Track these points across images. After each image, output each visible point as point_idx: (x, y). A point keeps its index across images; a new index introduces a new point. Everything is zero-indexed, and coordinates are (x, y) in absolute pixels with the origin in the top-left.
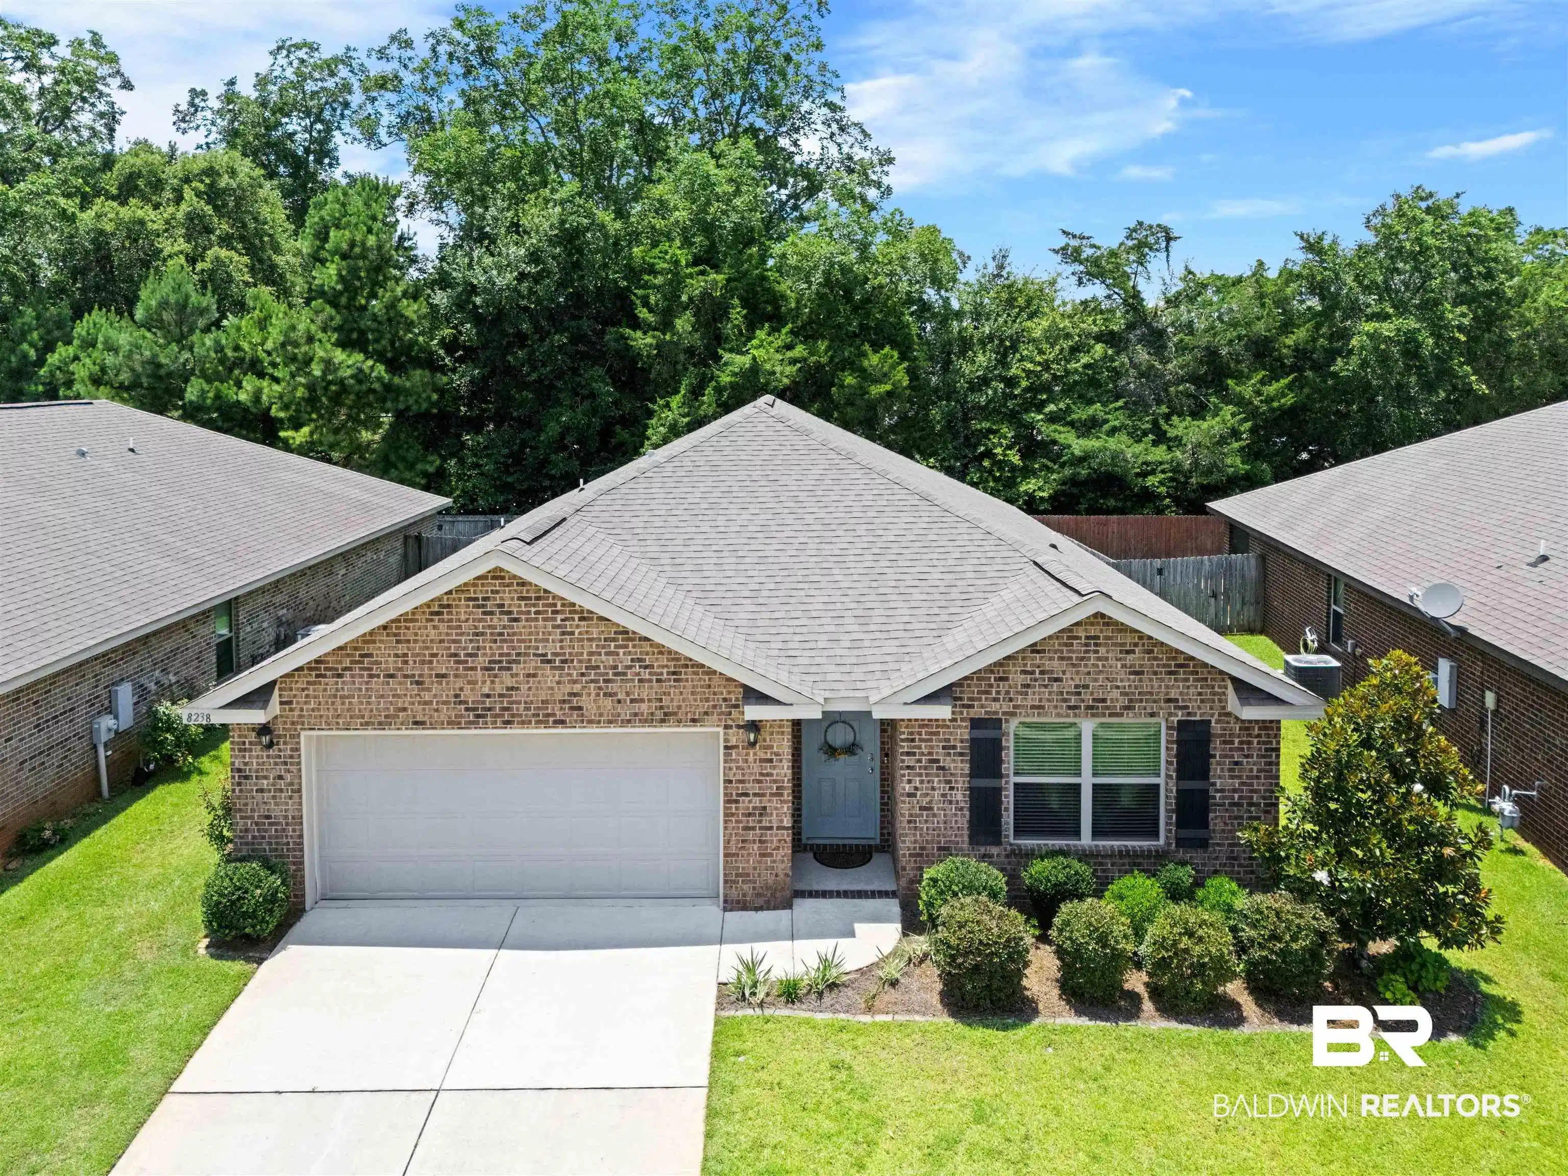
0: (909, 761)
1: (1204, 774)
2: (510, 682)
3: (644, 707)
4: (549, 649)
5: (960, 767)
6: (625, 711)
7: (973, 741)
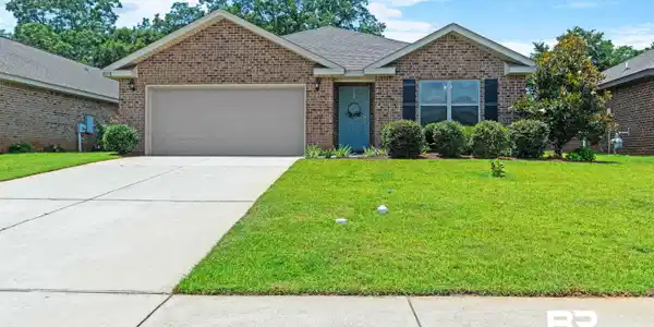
0: (379, 96)
1: (496, 100)
2: (224, 65)
3: (276, 75)
4: (240, 52)
5: (399, 99)
6: (268, 77)
7: (404, 87)
